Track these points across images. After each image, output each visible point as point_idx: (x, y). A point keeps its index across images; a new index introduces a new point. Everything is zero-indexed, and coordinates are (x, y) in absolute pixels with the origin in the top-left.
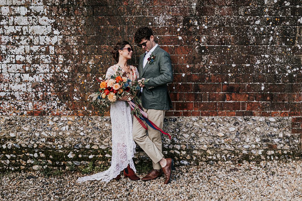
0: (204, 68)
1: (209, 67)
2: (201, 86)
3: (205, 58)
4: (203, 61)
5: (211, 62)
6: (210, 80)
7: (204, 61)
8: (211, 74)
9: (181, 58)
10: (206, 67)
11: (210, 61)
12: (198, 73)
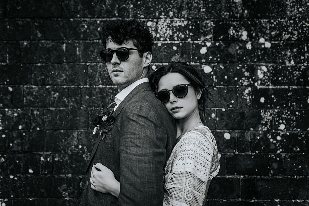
0: (265, 139)
1: (279, 138)
2: (260, 183)
3: (267, 116)
4: (263, 124)
5: (282, 127)
6: (281, 170)
7: (266, 125)
8: (284, 155)
9: (211, 117)
10: (270, 137)
11: (280, 124)
12: (252, 152)
